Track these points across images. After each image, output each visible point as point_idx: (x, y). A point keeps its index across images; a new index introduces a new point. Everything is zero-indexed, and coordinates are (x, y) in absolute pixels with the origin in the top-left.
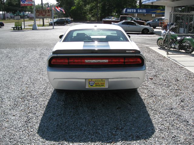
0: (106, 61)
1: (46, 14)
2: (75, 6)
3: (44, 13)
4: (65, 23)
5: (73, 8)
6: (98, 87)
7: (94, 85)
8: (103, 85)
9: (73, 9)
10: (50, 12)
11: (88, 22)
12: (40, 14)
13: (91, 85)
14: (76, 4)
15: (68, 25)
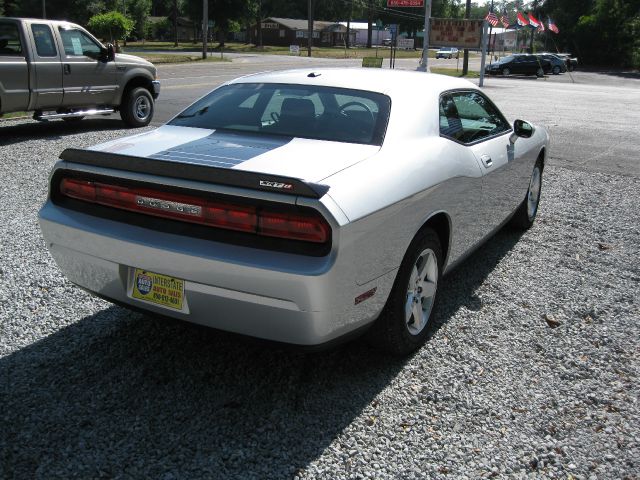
0: (195, 210)
1: (462, 35)
2: (595, 12)
3: (455, 33)
4: (541, 71)
5: (584, 20)
6: (160, 304)
7: (151, 294)
8: (176, 302)
9: (583, 22)
10: (477, 30)
11: (634, 72)
12: (443, 34)
13: (143, 292)
14: (598, 7)
15: (552, 77)
